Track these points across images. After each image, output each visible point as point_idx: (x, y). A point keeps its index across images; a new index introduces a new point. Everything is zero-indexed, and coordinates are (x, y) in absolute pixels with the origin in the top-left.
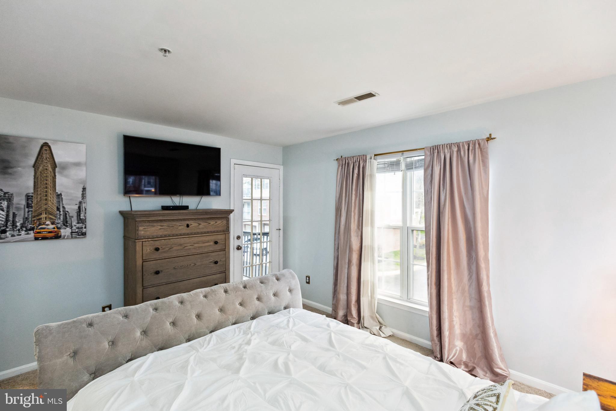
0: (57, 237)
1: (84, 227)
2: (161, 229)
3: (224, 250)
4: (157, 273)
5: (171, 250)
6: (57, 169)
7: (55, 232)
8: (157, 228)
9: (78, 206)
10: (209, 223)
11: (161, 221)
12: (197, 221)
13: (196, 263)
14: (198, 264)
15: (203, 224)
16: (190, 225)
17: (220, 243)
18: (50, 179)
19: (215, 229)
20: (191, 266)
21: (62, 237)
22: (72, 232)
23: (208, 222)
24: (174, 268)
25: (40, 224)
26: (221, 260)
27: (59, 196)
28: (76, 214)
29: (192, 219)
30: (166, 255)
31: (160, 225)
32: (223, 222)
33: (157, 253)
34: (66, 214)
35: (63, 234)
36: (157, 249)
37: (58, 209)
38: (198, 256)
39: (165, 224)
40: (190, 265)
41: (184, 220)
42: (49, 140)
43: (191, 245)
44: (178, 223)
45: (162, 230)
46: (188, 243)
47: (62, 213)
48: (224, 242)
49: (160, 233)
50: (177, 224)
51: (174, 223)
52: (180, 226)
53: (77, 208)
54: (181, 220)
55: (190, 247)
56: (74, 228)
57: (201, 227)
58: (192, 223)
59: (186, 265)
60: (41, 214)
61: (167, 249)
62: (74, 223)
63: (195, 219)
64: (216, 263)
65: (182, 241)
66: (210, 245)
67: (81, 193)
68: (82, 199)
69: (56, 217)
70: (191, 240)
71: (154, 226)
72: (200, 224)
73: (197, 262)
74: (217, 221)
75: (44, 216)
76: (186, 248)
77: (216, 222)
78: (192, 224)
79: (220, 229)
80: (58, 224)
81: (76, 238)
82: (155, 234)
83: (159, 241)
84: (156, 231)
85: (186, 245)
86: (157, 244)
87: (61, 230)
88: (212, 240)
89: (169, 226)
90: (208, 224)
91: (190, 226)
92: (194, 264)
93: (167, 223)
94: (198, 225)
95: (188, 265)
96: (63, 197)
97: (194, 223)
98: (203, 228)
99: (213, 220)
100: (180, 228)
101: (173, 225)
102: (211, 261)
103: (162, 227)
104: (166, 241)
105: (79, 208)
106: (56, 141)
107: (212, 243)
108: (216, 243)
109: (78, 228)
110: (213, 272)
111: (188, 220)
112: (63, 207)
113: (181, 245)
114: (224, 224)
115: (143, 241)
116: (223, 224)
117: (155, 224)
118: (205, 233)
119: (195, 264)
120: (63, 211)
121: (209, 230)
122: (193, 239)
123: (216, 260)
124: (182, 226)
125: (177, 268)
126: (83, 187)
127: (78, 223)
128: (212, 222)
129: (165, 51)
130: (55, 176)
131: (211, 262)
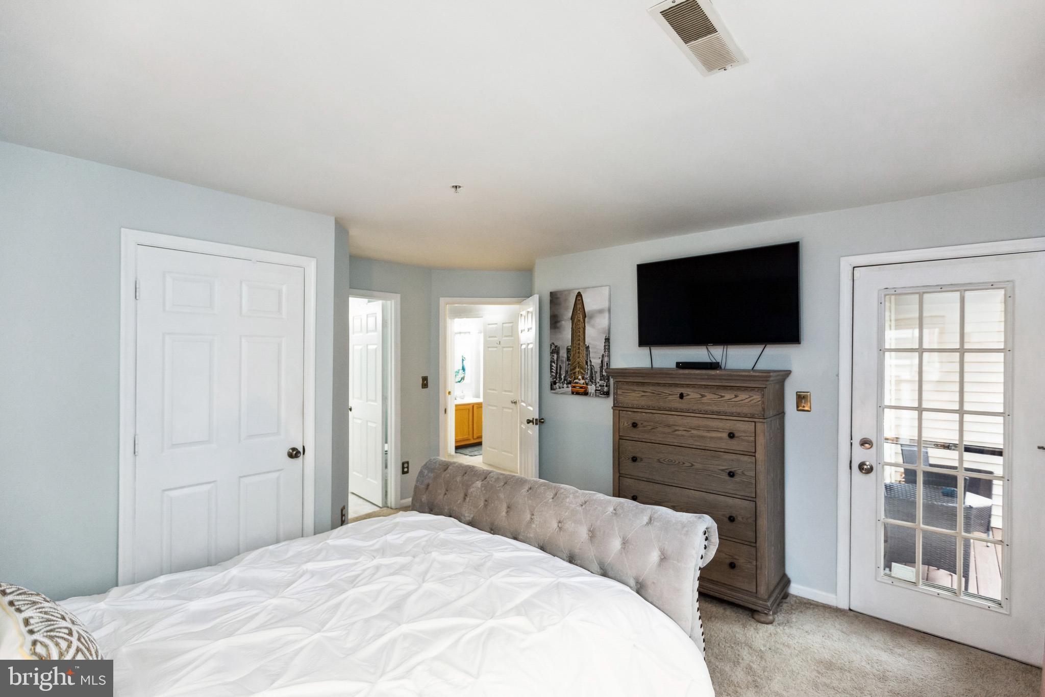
0: (586, 393)
1: (605, 385)
2: (643, 396)
3: (754, 454)
4: (634, 459)
5: (655, 430)
6: (586, 319)
7: (585, 388)
8: (639, 394)
9: (601, 359)
10: (722, 397)
11: (643, 384)
12: (697, 390)
13: (694, 464)
14: (697, 466)
15: (709, 396)
16: (687, 396)
17: (742, 437)
18: (581, 330)
19: (734, 410)
20: (684, 465)
21: (589, 393)
22: (596, 390)
23: (720, 394)
24: (659, 461)
25: (575, 379)
26: (743, 473)
27: (588, 348)
28: (599, 369)
29: (688, 386)
30: (646, 436)
31: (642, 390)
32: (752, 398)
33: (635, 430)
34: (592, 369)
35: (590, 391)
36: (635, 425)
37: (587, 363)
38: (698, 452)
39: (649, 389)
40: (684, 463)
41: (676, 385)
42: (581, 289)
43: (685, 429)
44: (667, 391)
45: (645, 398)
46: (680, 426)
47: (589, 367)
48: (752, 439)
49: (643, 402)
50: (665, 392)
51: (661, 389)
52: (670, 395)
53: (600, 362)
54: (671, 385)
55: (684, 433)
56: (598, 385)
57: (705, 401)
58: (689, 391)
59: (677, 462)
60: (575, 368)
61: (650, 428)
62: (598, 380)
63: (693, 386)
64: (731, 474)
65: (672, 420)
66: (721, 438)
67: (604, 344)
68: (604, 352)
69: (585, 371)
70: (686, 421)
71: (635, 391)
72: (703, 396)
73: (694, 462)
74: (739, 393)
75: (577, 370)
76: (677, 432)
77: (736, 396)
78: (689, 393)
79: (745, 410)
80: (586, 379)
81: (599, 396)
82: (635, 402)
83: (639, 414)
84: (638, 399)
85: (677, 428)
86: (638, 417)
87: (589, 386)
88: (726, 429)
89: (654, 393)
90: (720, 397)
91: (684, 398)
92: (690, 465)
93: (651, 388)
94: (700, 396)
95: (679, 463)
96: (590, 349)
97: (693, 392)
98: (709, 404)
99: (729, 391)
100: (670, 398)
101: (660, 393)
102: (724, 468)
103: (643, 394)
104: (648, 415)
105: (602, 361)
106: (586, 288)
107: (725, 435)
108: (731, 436)
109: (600, 386)
110: (727, 491)
111: (682, 386)
112: (590, 361)
113: (669, 426)
114: (755, 401)
115: (619, 410)
116: (752, 402)
117: (635, 388)
118: (713, 413)
119: (692, 465)
120: (590, 365)
121: (722, 409)
122: (688, 420)
123: (733, 470)
124: (674, 395)
125: (663, 462)
126: (605, 338)
127: (601, 380)
128: (728, 396)
129: (456, 187)
130: (585, 327)
131: (723, 470)
